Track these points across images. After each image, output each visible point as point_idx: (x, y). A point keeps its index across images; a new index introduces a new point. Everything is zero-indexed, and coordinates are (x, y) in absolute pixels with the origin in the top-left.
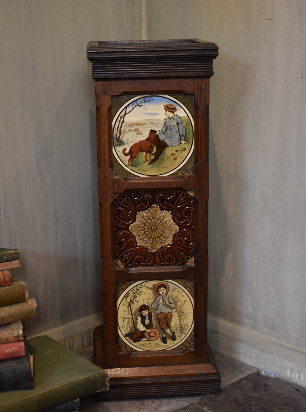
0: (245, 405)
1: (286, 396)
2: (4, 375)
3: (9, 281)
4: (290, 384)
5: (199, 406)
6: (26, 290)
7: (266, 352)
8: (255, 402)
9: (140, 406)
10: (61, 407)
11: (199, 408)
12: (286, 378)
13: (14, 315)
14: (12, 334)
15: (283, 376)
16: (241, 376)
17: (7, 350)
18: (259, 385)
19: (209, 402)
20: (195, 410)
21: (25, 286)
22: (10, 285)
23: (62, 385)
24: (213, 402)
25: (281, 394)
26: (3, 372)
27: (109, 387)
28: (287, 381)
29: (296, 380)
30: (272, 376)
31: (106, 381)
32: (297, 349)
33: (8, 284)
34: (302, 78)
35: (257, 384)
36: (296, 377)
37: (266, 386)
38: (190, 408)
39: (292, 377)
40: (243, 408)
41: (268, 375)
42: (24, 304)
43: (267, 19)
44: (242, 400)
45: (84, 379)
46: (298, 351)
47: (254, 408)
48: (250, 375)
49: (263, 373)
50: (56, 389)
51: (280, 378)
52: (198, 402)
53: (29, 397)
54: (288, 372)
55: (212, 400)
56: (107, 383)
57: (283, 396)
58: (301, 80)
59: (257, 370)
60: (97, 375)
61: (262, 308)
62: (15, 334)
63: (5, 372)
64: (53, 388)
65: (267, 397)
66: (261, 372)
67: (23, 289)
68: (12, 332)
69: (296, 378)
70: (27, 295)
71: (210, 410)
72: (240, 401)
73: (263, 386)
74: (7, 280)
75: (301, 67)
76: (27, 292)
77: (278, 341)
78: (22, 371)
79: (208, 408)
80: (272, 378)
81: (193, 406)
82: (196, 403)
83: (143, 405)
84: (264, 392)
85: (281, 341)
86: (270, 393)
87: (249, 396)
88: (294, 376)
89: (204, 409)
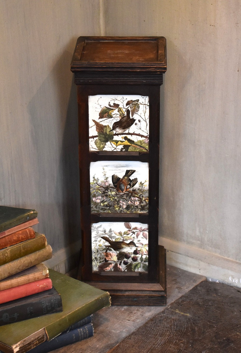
0: (204, 306)
1: (232, 296)
2: (43, 304)
3: (34, 235)
4: (232, 287)
5: (172, 310)
6: (46, 240)
7: (212, 265)
8: (211, 303)
9: (129, 314)
10: (82, 321)
11: (173, 311)
12: (229, 283)
13: (38, 259)
14: (42, 274)
15: (226, 281)
16: (195, 284)
17: (40, 286)
18: (210, 290)
19: (179, 306)
20: (170, 313)
21: (44, 237)
22: (34, 238)
23: (82, 306)
24: (181, 306)
25: (228, 296)
26: (43, 302)
27: (111, 304)
28: (229, 285)
29: (236, 284)
30: (217, 281)
31: (109, 300)
32: (236, 261)
33: (33, 237)
34: (238, 71)
35: (208, 289)
36: (236, 281)
37: (215, 290)
38: (166, 312)
39: (233, 281)
40: (204, 308)
41: (214, 281)
42: (44, 250)
43: (210, 25)
44: (201, 303)
45: (95, 300)
46: (237, 263)
47: (212, 308)
48: (202, 282)
49: (210, 280)
50: (78, 310)
51: (223, 283)
52: (170, 307)
53: (63, 317)
54: (230, 278)
55: (180, 304)
57: (230, 297)
58: (238, 72)
59: (206, 278)
60: (103, 296)
61: (208, 232)
62: (44, 274)
63: (44, 302)
65: (219, 298)
66: (208, 279)
67: (44, 239)
68: (42, 272)
69: (237, 283)
70: (46, 243)
71: (181, 312)
72: (200, 303)
73: (213, 290)
74: (32, 235)
75: (238, 64)
76: (46, 242)
77: (221, 256)
78: (55, 300)
79: (179, 311)
80: (218, 283)
81: (168, 310)
82: (170, 308)
83: (131, 314)
84: (215, 295)
85: (223, 256)
86: (219, 295)
87: (206, 299)
88: (235, 281)
89: (177, 312)
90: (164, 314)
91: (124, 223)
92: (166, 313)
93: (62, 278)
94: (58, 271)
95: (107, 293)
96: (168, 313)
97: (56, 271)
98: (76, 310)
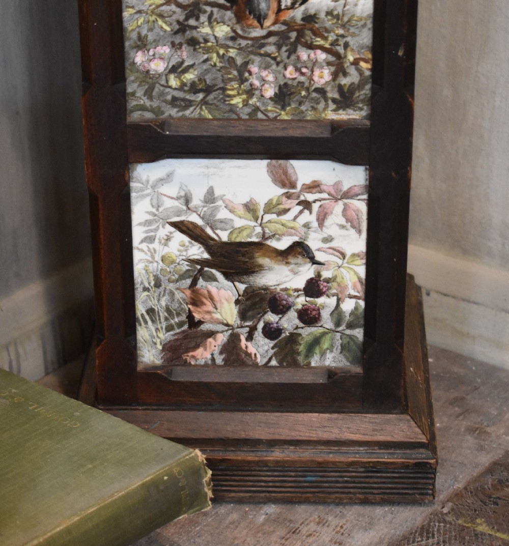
5: (460, 522)
9: (287, 540)
11: (463, 528)
19: (485, 504)
23: (84, 514)
24: (496, 503)
27: (211, 499)
31: (202, 484)
38: (438, 531)
45: (143, 485)
50: (68, 531)
52: (453, 509)
55: (490, 497)
56: (206, 489)
60: (175, 470)
64: (58, 529)
71: (498, 531)
79: (489, 523)
81: (445, 522)
82: (449, 513)
83: (295, 536)
89: (480, 529)
90: (430, 540)
91: (268, 165)
92: (436, 536)
93: (14, 391)
94: (15, 371)
95: (193, 455)
96: (445, 531)
97: (7, 369)
98: (53, 532)
